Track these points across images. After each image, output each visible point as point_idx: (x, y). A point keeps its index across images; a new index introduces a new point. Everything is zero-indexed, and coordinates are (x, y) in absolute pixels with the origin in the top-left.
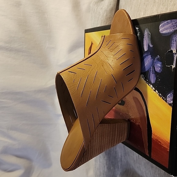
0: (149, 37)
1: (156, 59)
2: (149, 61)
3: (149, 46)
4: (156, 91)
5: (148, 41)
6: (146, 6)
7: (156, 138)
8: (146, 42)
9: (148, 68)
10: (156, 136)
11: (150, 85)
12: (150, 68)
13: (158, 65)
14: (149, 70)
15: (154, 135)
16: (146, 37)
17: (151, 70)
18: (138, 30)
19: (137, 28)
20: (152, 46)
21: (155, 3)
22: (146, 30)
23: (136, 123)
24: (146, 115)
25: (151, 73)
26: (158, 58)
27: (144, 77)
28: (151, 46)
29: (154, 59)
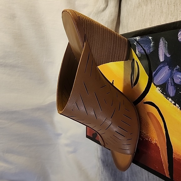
0: (165, 46)
1: (175, 70)
2: (167, 72)
3: (165, 56)
4: (177, 105)
5: (164, 50)
6: (152, 17)
7: (179, 157)
8: (162, 52)
9: (166, 81)
10: (178, 155)
11: (168, 98)
12: (168, 80)
13: (178, 76)
14: (166, 82)
15: (176, 154)
16: (162, 47)
17: (170, 81)
18: (151, 40)
19: (150, 38)
20: (170, 56)
21: (162, 13)
22: (161, 39)
23: (152, 141)
24: (164, 132)
25: (169, 86)
26: (177, 68)
27: (161, 90)
28: (168, 56)
29: (173, 70)
